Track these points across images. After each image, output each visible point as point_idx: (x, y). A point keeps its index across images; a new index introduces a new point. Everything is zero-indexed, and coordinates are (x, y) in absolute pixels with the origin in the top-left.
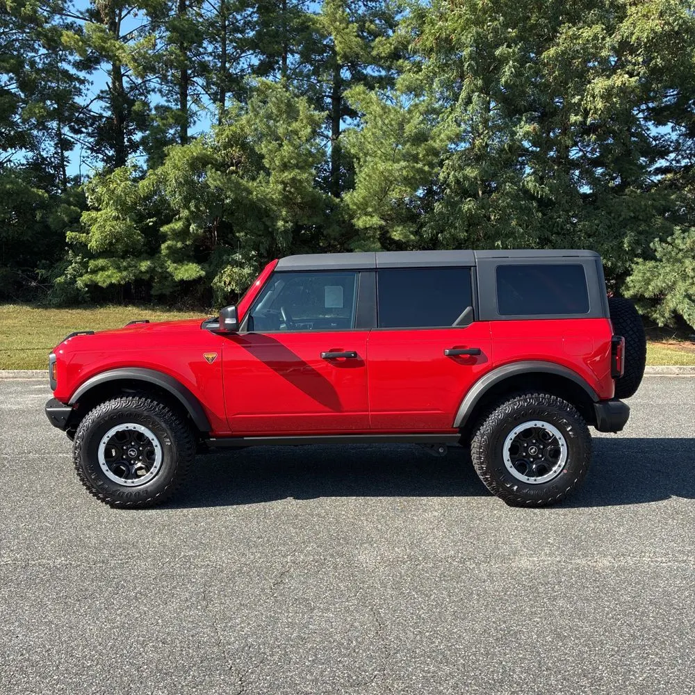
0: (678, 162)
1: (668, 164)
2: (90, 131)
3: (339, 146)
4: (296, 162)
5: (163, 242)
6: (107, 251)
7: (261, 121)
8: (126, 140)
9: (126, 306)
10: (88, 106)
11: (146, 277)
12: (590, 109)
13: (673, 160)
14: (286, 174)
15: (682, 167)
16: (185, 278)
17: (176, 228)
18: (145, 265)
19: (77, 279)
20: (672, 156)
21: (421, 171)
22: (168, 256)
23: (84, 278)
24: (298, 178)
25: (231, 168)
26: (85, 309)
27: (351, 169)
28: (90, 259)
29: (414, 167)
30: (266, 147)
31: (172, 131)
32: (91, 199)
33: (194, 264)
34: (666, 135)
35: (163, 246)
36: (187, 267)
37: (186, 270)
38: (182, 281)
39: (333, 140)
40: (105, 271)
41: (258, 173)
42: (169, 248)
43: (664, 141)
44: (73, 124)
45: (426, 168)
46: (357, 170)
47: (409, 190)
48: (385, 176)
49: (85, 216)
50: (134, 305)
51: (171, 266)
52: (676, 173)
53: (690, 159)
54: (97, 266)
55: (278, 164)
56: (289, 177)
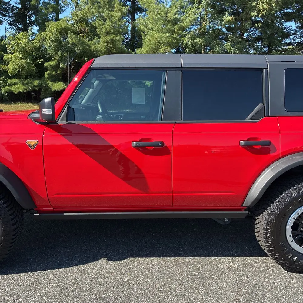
0: (294, 40)
1: (290, 41)
2: (11, 15)
3: (134, 26)
4: (113, 31)
5: (46, 71)
6: (17, 75)
7: (95, 9)
8: (28, 19)
9: (27, 103)
10: (9, 2)
11: (37, 89)
12: (261, 9)
13: (292, 39)
14: (108, 37)
15: (296, 43)
16: (57, 90)
17: (52, 64)
18: (36, 83)
19: (1, 89)
20: (292, 37)
21: (175, 39)
22: (48, 78)
23: (5, 88)
24: (115, 39)
25: (80, 34)
26: (6, 104)
27: (140, 38)
28: (8, 79)
29: (172, 36)
30: (98, 23)
31: (51, 16)
32: (9, 48)
33: (61, 83)
34: (290, 27)
35: (46, 73)
36: (57, 84)
37: (57, 86)
38: (55, 91)
39: (132, 23)
40: (16, 85)
41: (94, 37)
42: (48, 74)
43: (288, 30)
44: (2, 11)
45: (178, 37)
46: (143, 38)
47: (169, 48)
48: (157, 40)
49: (6, 57)
50: (32, 103)
51: (50, 84)
52: (293, 45)
53: (300, 39)
54: (11, 83)
55: (104, 32)
56: (110, 39)
